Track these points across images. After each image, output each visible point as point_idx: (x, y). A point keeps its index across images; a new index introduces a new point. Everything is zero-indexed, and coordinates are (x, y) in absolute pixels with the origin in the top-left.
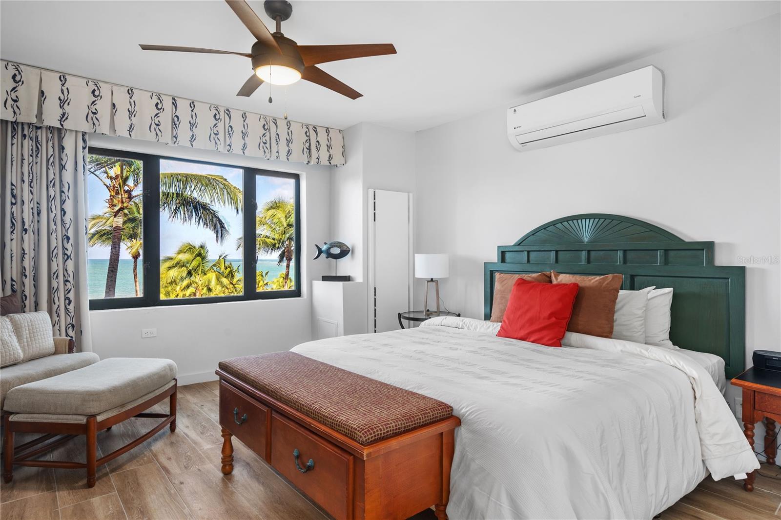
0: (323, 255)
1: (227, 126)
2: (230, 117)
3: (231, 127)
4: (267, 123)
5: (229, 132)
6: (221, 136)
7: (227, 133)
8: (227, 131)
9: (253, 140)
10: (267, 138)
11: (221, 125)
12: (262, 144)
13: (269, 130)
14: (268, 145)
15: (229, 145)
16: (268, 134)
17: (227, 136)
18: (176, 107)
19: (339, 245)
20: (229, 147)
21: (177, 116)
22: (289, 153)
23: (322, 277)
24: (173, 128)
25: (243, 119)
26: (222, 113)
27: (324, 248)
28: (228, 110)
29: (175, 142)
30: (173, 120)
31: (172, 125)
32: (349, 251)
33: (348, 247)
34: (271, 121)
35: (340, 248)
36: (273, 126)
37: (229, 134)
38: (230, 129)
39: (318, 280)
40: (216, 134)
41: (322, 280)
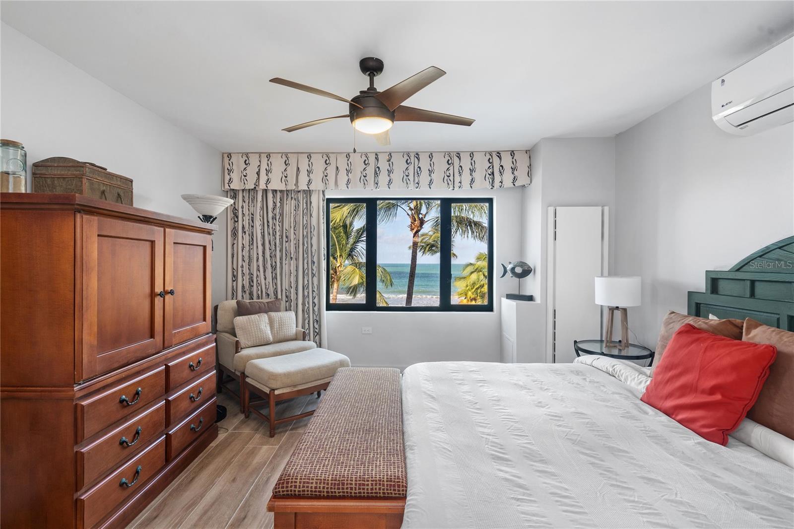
0: (509, 274)
1: (416, 167)
2: (419, 160)
3: (419, 168)
4: (451, 158)
5: (417, 172)
6: (411, 177)
7: (416, 173)
8: (416, 171)
9: (437, 176)
10: (451, 171)
11: (411, 168)
12: (446, 177)
13: (453, 164)
14: (451, 178)
15: (417, 183)
16: (451, 168)
17: (416, 175)
18: (378, 160)
19: (522, 264)
20: (417, 185)
21: (378, 168)
22: (472, 181)
23: (507, 295)
24: (375, 176)
25: (430, 159)
26: (412, 158)
27: (509, 267)
28: (417, 154)
29: (377, 187)
30: (375, 170)
31: (375, 175)
32: (531, 271)
33: (530, 267)
34: (455, 156)
35: (522, 268)
36: (456, 160)
37: (418, 174)
38: (418, 169)
39: (504, 297)
40: (407, 176)
41: (507, 298)
